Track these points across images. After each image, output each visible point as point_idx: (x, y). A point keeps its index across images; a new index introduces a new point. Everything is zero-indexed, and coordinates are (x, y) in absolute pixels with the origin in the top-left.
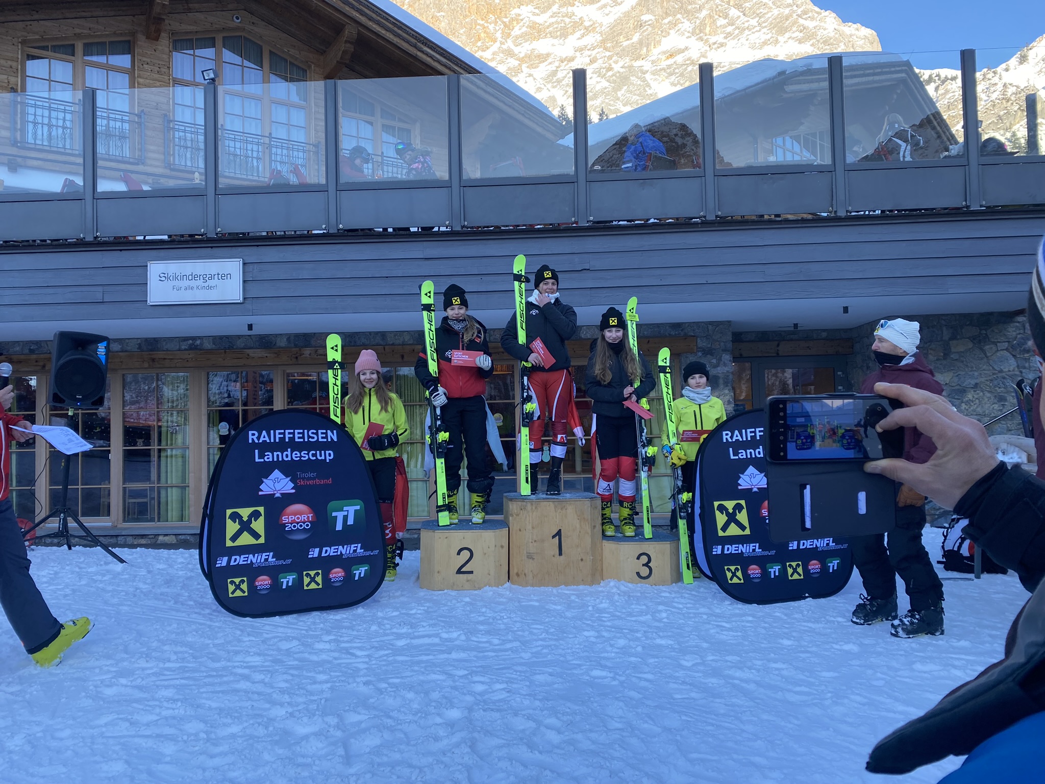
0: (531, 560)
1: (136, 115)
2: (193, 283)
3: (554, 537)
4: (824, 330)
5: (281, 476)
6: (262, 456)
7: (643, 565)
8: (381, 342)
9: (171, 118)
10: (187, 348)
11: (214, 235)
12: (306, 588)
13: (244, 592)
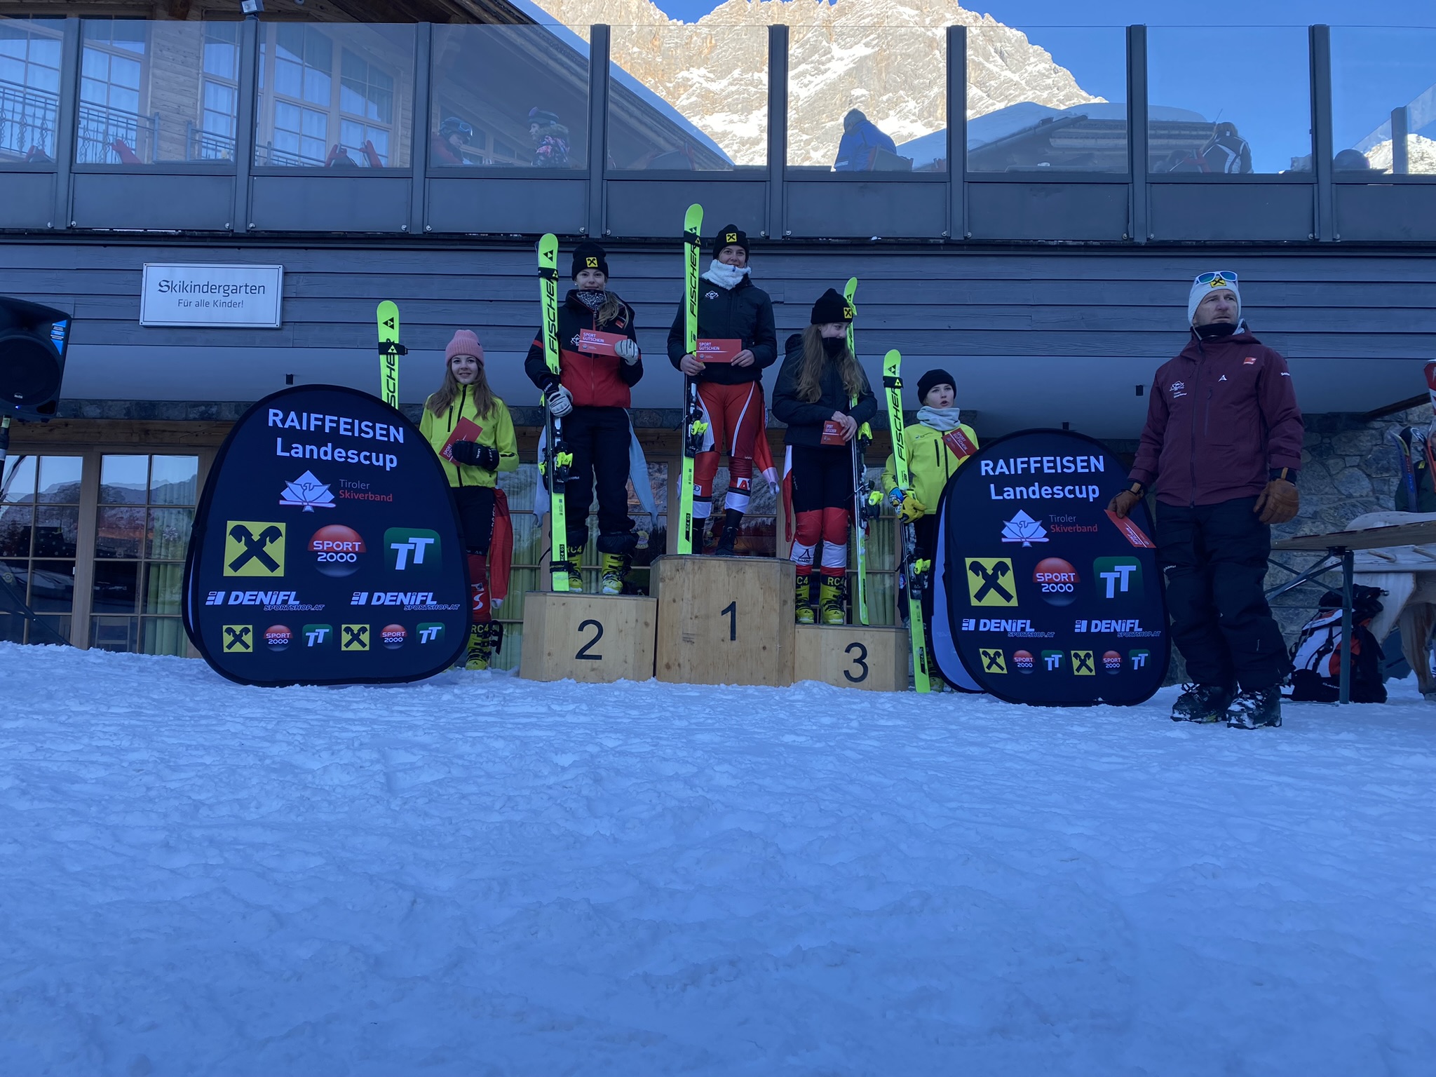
0: (689, 645)
1: (148, 119)
2: (208, 297)
3: (724, 612)
5: (316, 481)
6: (287, 448)
7: (855, 661)
9: (198, 127)
10: (197, 417)
11: (244, 231)
12: (344, 648)
13: (247, 646)
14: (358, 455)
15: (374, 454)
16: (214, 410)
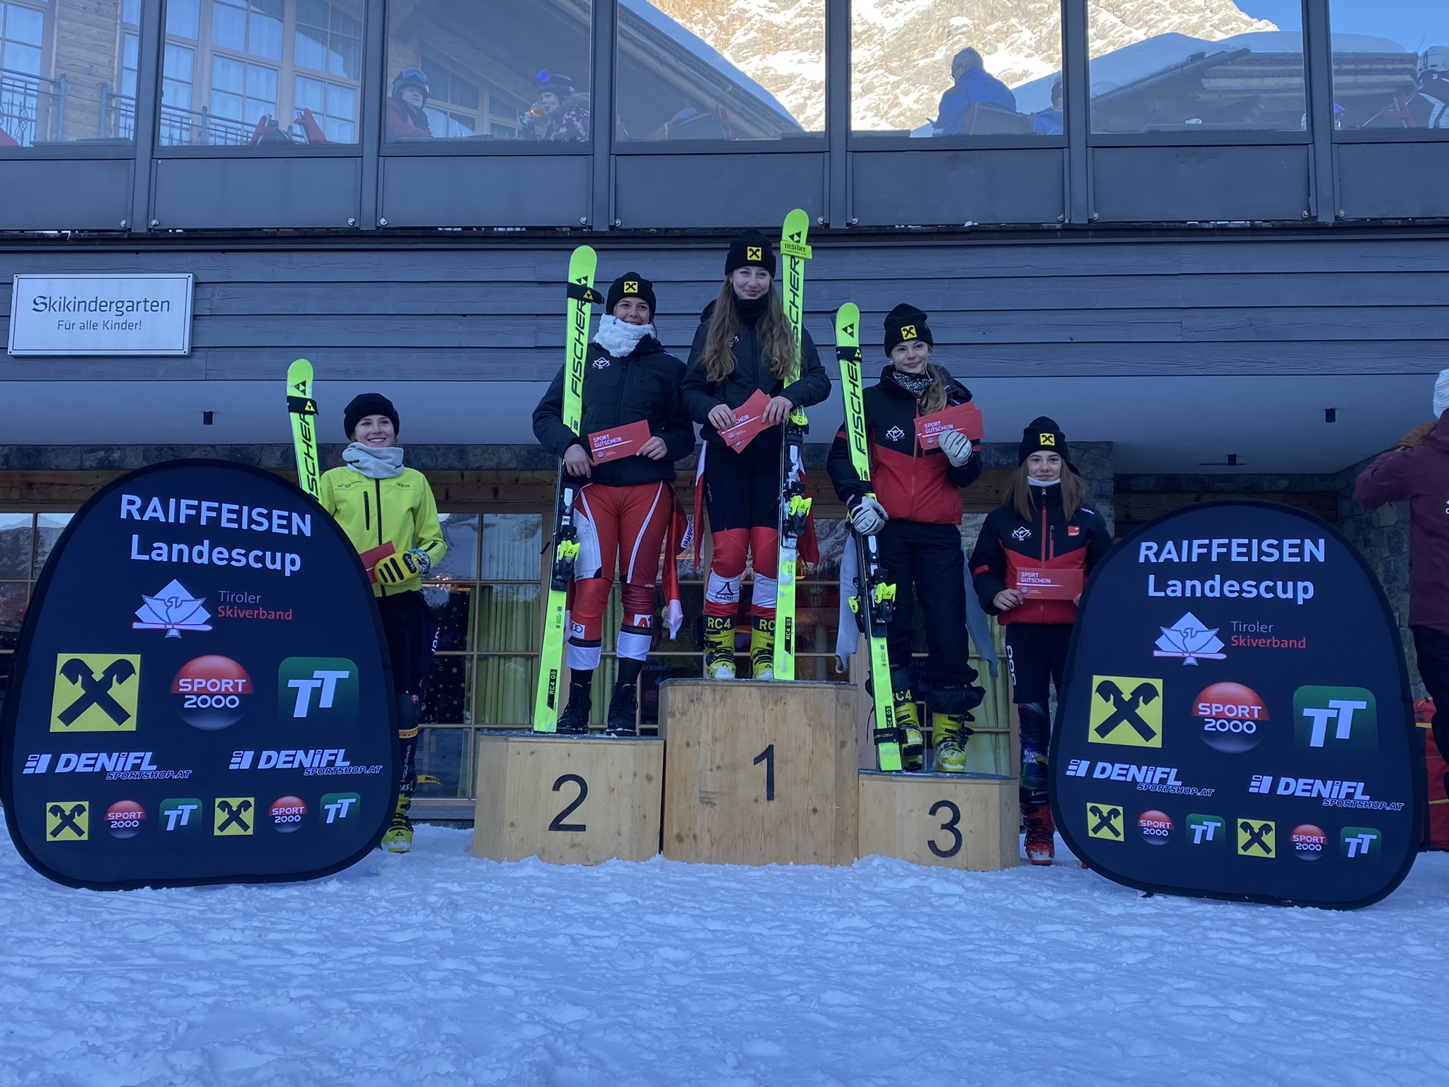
0: (708, 807)
1: (52, 82)
2: (97, 317)
3: (757, 760)
4: (1283, 476)
5: (185, 594)
6: (145, 548)
7: (944, 827)
8: (457, 464)
9: (115, 91)
10: (94, 465)
11: (145, 231)
12: (217, 832)
13: (80, 832)
14: (246, 556)
15: (268, 554)
16: (116, 455)
